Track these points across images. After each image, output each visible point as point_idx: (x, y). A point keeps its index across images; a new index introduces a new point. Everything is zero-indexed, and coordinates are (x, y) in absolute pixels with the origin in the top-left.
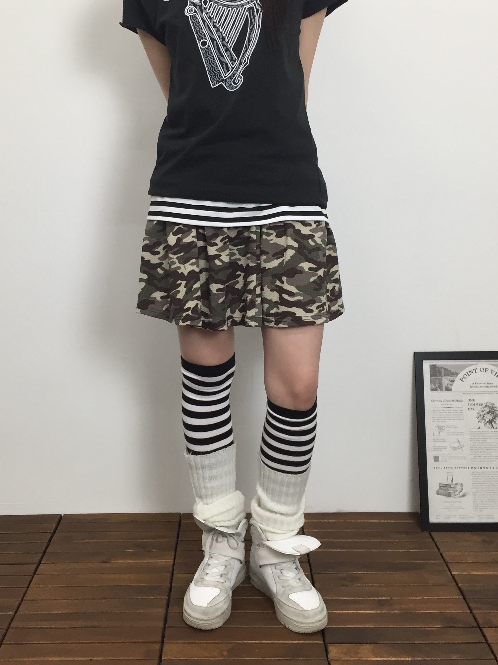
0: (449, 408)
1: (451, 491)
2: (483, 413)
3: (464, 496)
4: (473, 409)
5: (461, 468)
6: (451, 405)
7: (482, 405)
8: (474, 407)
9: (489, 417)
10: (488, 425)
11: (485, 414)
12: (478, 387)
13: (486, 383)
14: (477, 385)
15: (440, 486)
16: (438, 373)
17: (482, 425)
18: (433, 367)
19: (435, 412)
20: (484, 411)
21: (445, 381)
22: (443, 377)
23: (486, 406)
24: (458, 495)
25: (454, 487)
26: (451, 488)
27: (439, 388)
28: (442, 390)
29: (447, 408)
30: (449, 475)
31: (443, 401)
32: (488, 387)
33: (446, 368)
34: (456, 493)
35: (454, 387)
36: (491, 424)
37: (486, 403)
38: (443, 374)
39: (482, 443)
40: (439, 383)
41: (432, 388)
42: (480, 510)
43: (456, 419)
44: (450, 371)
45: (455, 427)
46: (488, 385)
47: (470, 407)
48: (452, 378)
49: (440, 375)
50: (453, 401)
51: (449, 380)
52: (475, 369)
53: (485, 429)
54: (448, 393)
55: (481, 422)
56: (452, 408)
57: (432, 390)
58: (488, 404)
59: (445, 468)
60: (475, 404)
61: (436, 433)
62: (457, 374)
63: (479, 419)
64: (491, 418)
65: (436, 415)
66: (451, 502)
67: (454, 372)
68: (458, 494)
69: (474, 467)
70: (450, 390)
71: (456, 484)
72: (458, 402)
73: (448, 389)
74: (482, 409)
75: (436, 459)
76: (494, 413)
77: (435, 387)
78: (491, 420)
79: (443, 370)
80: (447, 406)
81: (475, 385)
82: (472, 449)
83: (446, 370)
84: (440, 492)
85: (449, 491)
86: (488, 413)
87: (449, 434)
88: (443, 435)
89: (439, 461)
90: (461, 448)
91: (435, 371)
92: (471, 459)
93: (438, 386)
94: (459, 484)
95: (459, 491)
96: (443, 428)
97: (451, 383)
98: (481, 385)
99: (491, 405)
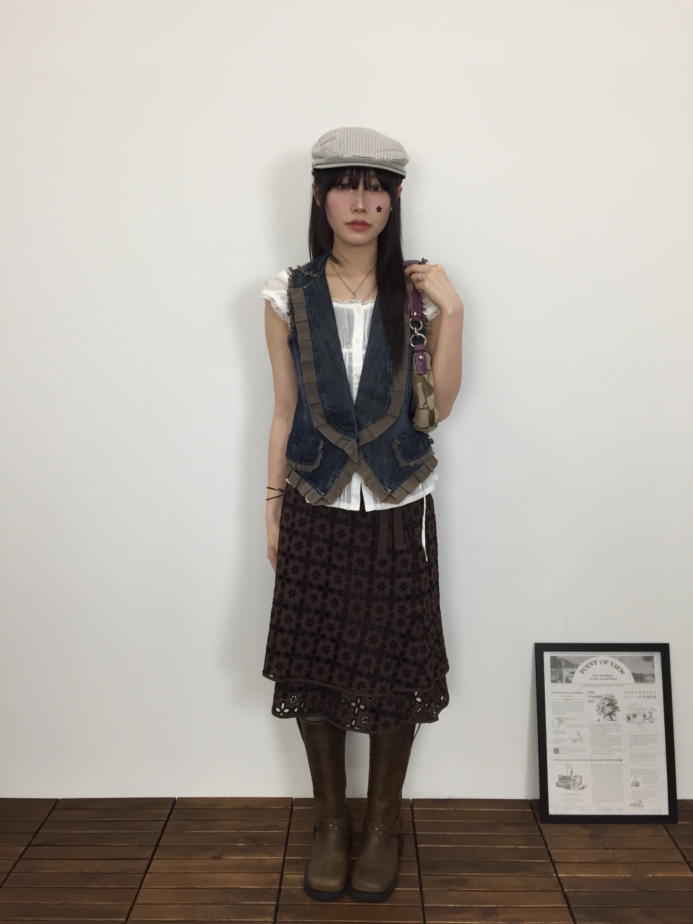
0: (569, 700)
1: (571, 783)
2: (603, 706)
3: (583, 788)
4: (592, 701)
5: (581, 760)
6: (571, 697)
7: (602, 697)
8: (594, 699)
9: (608, 709)
10: (608, 717)
11: (605, 706)
12: (598, 679)
13: (606, 676)
14: (597, 678)
15: (559, 778)
16: (558, 666)
17: (601, 717)
18: (553, 659)
19: (555, 704)
20: (604, 703)
21: (566, 673)
22: (563, 669)
23: (606, 698)
24: (577, 788)
25: (573, 780)
26: (571, 780)
27: (558, 680)
28: (562, 682)
29: (567, 700)
30: (569, 767)
31: (563, 693)
32: (608, 679)
33: (567, 659)
34: (575, 785)
35: (574, 679)
36: (610, 717)
37: (606, 695)
38: (563, 666)
39: (602, 735)
40: (560, 675)
41: (552, 680)
42: (599, 802)
43: (576, 712)
44: (571, 662)
45: (575, 719)
46: (609, 677)
47: (591, 699)
48: (572, 669)
49: (561, 667)
50: (573, 693)
51: (570, 672)
52: (595, 661)
53: (605, 721)
54: (568, 685)
55: (600, 715)
56: (572, 700)
57: (552, 681)
58: (608, 696)
59: (564, 760)
60: (595, 697)
61: (556, 725)
62: (577, 666)
63: (599, 711)
64: (611, 710)
65: (556, 707)
66: (571, 794)
67: (574, 663)
68: (577, 786)
69: (593, 760)
70: (570, 682)
71: (575, 776)
72: (578, 695)
73: (568, 681)
74: (602, 702)
75: (556, 751)
76: (613, 706)
77: (555, 679)
78: (611, 713)
79: (563, 662)
80: (567, 698)
81: (595, 677)
82: (592, 741)
83: (566, 661)
84: (559, 784)
85: (568, 783)
86: (608, 705)
87: (568, 726)
88: (563, 727)
89: (558, 753)
90: (581, 740)
91: (555, 663)
92: (591, 751)
93: (559, 677)
94: (578, 777)
95: (578, 783)
96: (563, 720)
97: (571, 675)
98: (602, 677)
99: (611, 697)
